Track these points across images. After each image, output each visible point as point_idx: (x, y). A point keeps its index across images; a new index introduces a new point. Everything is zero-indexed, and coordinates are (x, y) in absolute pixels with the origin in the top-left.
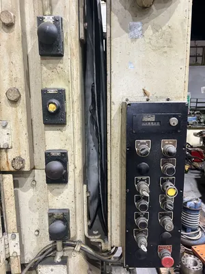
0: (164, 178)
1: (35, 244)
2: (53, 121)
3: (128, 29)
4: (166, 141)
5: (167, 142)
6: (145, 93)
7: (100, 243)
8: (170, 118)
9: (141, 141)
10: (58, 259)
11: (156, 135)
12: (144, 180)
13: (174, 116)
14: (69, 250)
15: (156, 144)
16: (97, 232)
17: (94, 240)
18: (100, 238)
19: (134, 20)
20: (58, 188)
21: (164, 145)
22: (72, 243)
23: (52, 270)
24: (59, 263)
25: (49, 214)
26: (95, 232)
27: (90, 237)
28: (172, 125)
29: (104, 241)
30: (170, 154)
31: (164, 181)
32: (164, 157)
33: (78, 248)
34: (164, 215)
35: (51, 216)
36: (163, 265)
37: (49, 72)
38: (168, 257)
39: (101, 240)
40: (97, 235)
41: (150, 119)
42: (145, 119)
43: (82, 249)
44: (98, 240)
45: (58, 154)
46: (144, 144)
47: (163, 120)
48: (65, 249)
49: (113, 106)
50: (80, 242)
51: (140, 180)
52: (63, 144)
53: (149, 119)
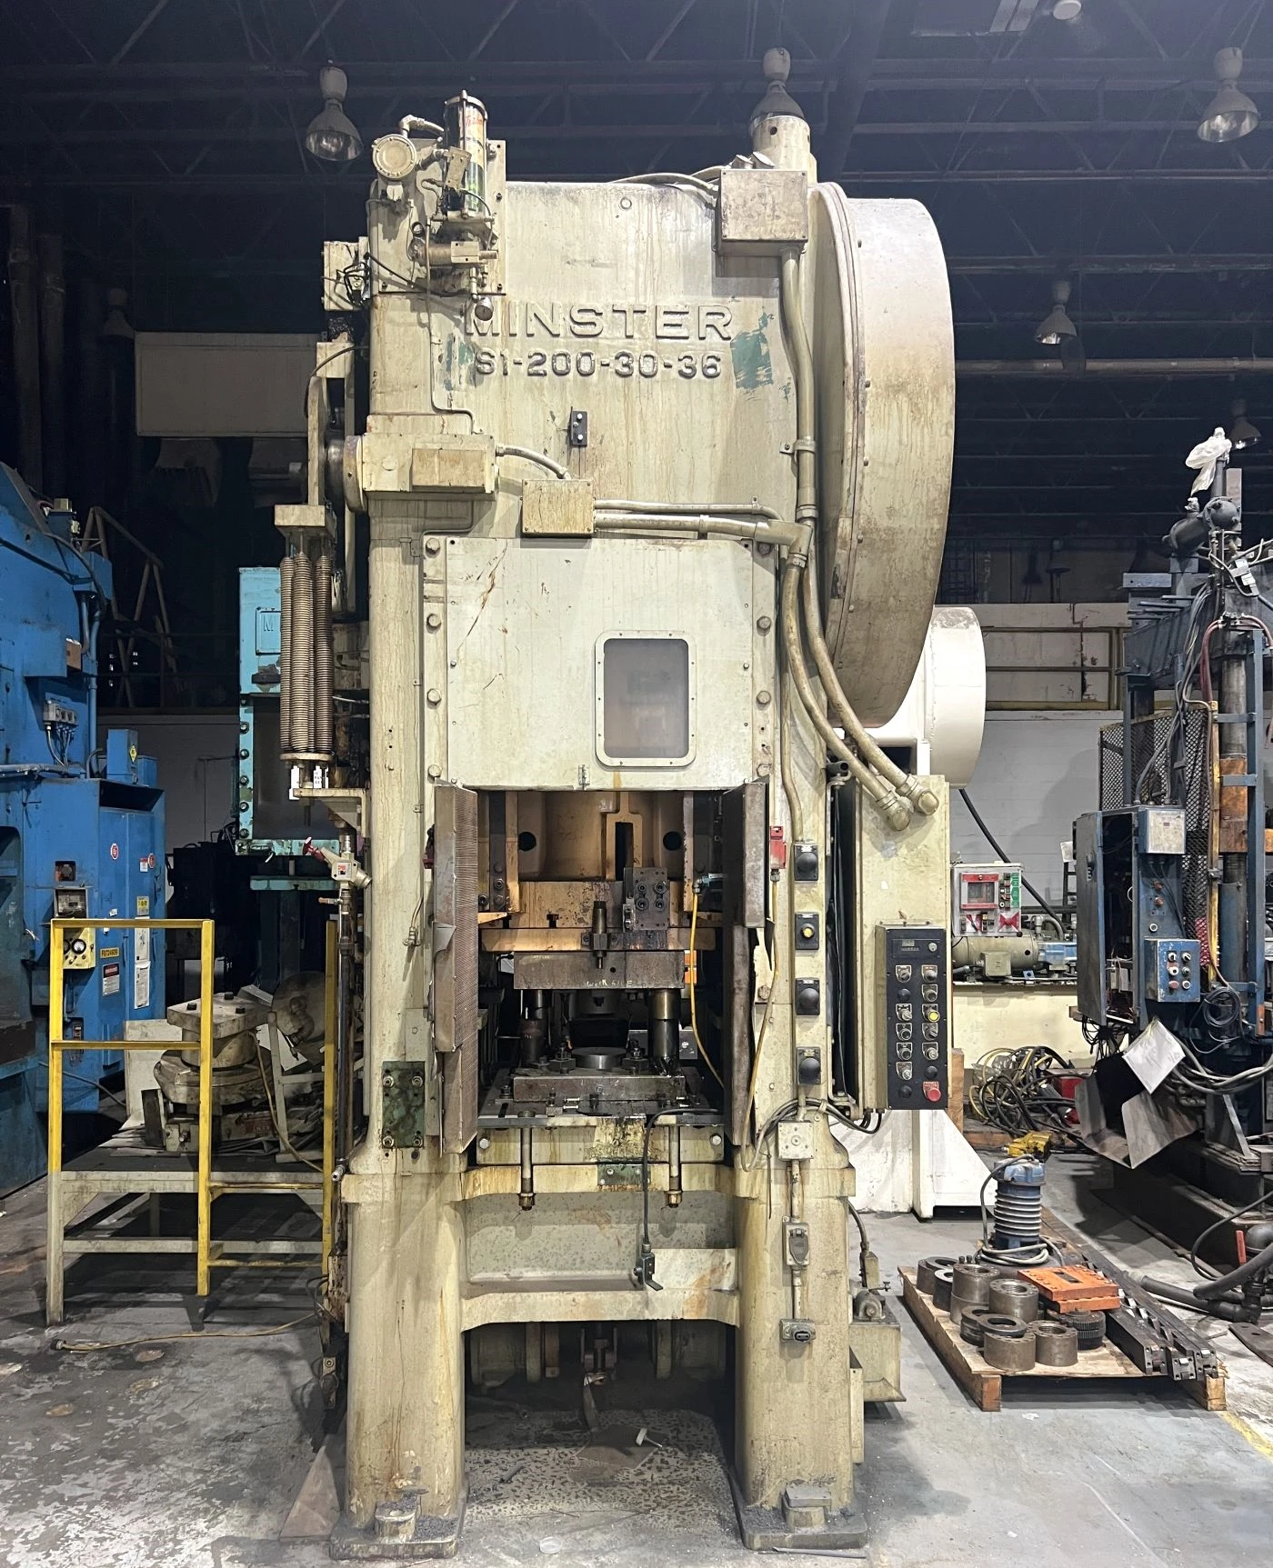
1: (769, 1102)
2: (807, 946)
3: (882, 848)
4: (927, 967)
6: (902, 916)
9: (902, 966)
10: (802, 1117)
11: (916, 960)
12: (906, 1008)
14: (812, 1111)
15: (916, 969)
17: (840, 1104)
18: (848, 1101)
19: (886, 840)
21: (925, 970)
23: (796, 1129)
24: (803, 1121)
27: (835, 1099)
30: (930, 978)
31: (926, 1009)
33: (823, 1108)
34: (928, 1046)
35: (801, 1053)
37: (803, 896)
39: (850, 1104)
41: (909, 944)
42: (905, 944)
43: (828, 1109)
46: (905, 969)
47: (922, 945)
49: (865, 930)
51: (902, 1008)
52: (814, 971)
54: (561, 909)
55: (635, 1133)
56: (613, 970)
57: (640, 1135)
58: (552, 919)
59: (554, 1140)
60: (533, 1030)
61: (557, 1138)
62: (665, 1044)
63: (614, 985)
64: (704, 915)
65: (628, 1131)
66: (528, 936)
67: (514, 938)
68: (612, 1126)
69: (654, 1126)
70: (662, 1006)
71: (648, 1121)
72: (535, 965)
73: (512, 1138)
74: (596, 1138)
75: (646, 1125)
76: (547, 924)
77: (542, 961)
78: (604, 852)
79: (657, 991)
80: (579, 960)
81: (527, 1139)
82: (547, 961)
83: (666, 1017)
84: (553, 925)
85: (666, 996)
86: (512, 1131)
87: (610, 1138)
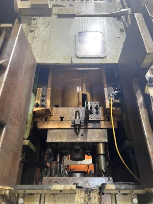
54: (65, 115)
55: (94, 198)
56: (82, 135)
57: (97, 198)
58: (62, 118)
59: (55, 201)
60: (54, 165)
61: (57, 199)
62: (103, 164)
63: (82, 141)
64: (115, 108)
65: (91, 196)
66: (53, 123)
67: (48, 124)
68: (83, 193)
69: (103, 194)
70: (100, 149)
71: (100, 190)
72: (55, 133)
73: (35, 199)
74: (76, 200)
75: (99, 193)
76: (60, 119)
77: (57, 132)
78: (79, 101)
79: (98, 143)
80: (70, 132)
81: (42, 200)
82: (59, 132)
83: (102, 153)
84: (62, 120)
85: (101, 145)
86: (36, 195)
87: (82, 200)
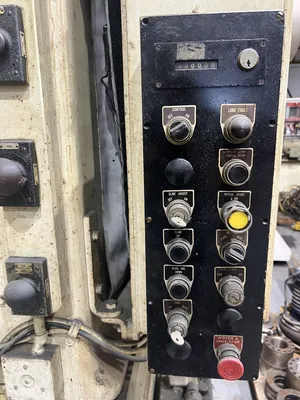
0: (226, 193)
2: (0, 76)
4: (232, 107)
5: (233, 110)
7: (118, 326)
8: (240, 49)
9: (176, 108)
10: (37, 349)
12: (182, 197)
13: (250, 45)
14: (60, 335)
16: (114, 306)
17: (106, 321)
18: (118, 317)
20: (23, 217)
21: (227, 115)
22: (64, 323)
23: (25, 368)
24: (39, 357)
25: (7, 264)
26: (109, 307)
27: (100, 314)
28: (245, 66)
29: (126, 324)
31: (226, 200)
32: (227, 145)
33: (74, 332)
34: (226, 274)
35: (10, 268)
36: (221, 374)
38: (231, 359)
39: (119, 321)
40: (114, 310)
41: (193, 54)
42: (183, 54)
43: (81, 334)
44: (113, 321)
45: (14, 146)
46: (182, 114)
48: (52, 332)
50: (78, 321)
51: (175, 198)
52: (25, 127)
53: (191, 56)
